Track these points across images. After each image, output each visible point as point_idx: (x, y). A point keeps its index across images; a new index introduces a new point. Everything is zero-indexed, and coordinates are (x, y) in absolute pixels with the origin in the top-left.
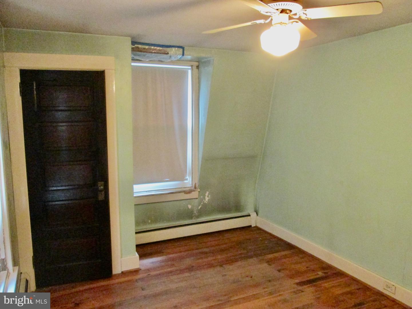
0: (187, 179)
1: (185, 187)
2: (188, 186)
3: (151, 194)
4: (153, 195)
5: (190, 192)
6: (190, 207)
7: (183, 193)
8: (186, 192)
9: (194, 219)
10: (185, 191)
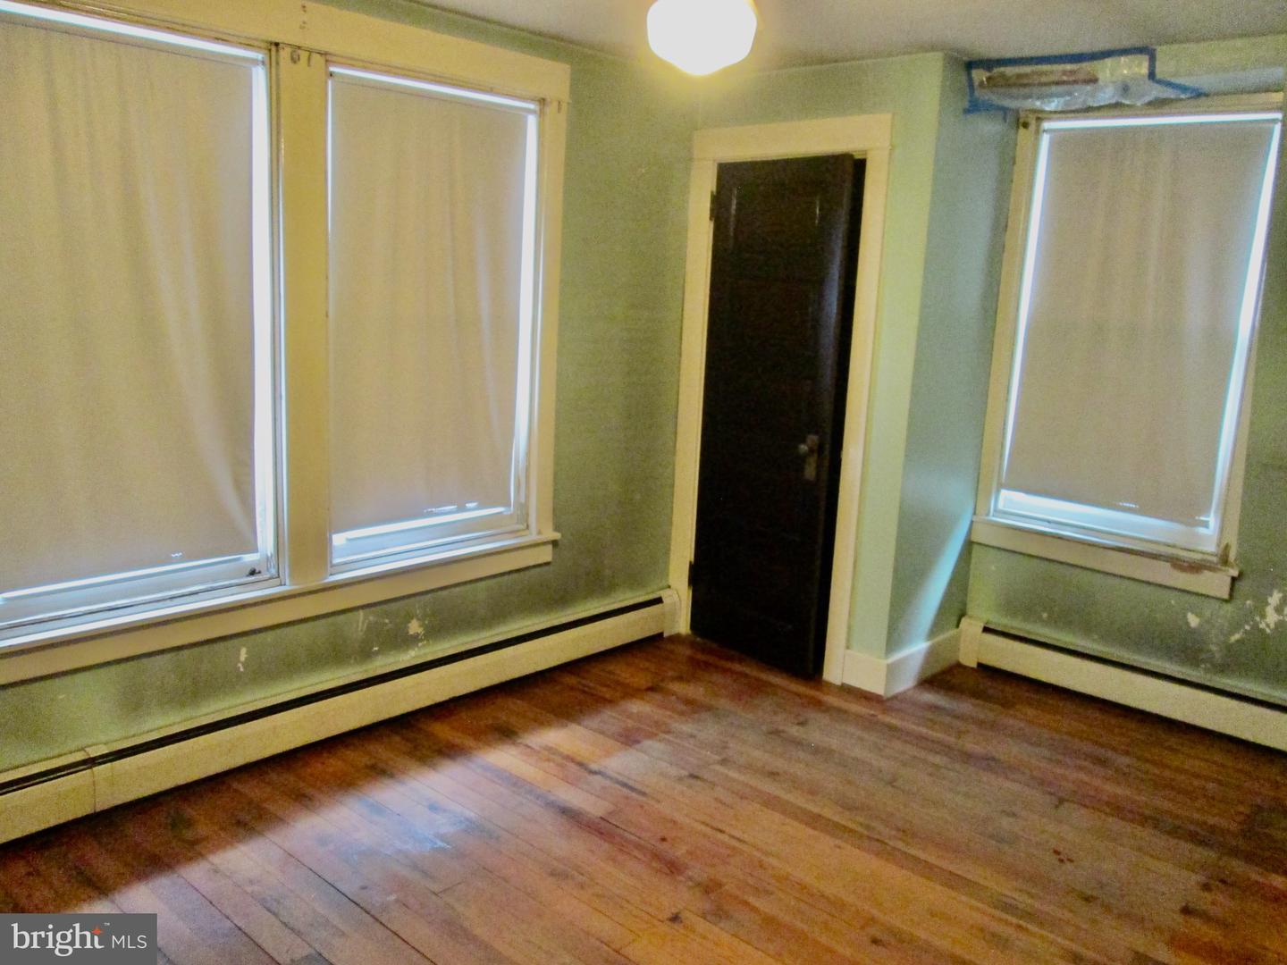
0: (1206, 524)
1: (1191, 547)
2: (1200, 548)
3: (1057, 534)
4: (1060, 538)
5: (1195, 567)
6: (1193, 621)
7: (1168, 565)
8: (1177, 563)
9: (1205, 669)
10: (1177, 559)
